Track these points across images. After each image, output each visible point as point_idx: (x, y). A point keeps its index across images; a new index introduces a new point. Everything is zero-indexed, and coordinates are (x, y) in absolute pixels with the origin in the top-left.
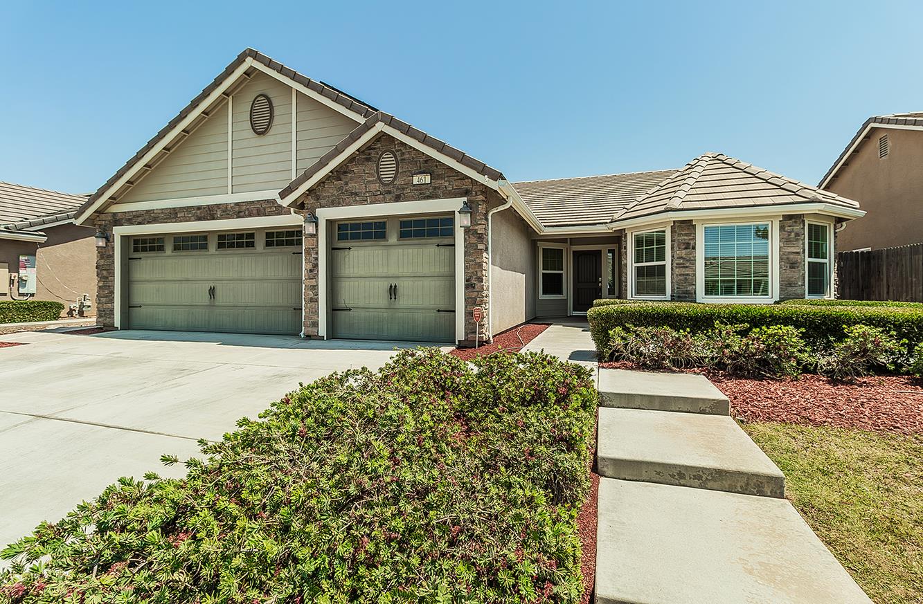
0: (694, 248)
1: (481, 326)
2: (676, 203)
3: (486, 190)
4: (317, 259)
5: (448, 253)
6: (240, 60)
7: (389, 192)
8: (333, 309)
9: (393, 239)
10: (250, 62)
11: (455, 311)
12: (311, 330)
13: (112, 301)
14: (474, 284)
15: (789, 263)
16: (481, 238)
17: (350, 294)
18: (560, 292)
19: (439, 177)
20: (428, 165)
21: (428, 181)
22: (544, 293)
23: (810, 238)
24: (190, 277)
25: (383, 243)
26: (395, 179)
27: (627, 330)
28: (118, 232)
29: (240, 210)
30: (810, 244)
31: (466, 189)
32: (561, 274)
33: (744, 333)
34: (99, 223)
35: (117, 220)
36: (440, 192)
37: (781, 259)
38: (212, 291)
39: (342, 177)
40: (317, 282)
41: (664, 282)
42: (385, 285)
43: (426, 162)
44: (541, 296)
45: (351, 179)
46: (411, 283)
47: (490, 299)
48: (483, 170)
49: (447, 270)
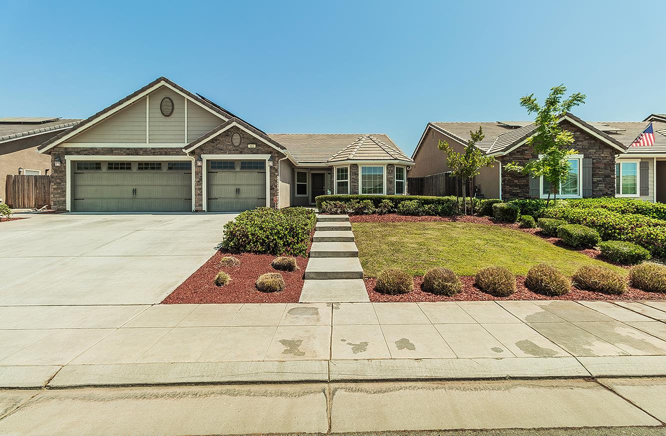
0: (358, 175)
1: (277, 204)
2: (351, 157)
3: (278, 152)
4: (202, 177)
5: (262, 176)
6: (158, 81)
7: (237, 150)
8: (209, 199)
9: (238, 169)
10: (163, 83)
11: (266, 199)
12: (198, 208)
13: (65, 196)
14: (274, 188)
15: (390, 182)
16: (277, 170)
17: (217, 192)
18: (306, 194)
19: (259, 146)
20: (254, 141)
21: (255, 147)
22: (298, 194)
23: (396, 172)
24: (119, 183)
25: (234, 171)
26: (240, 145)
27: (327, 203)
28: (69, 159)
29: (154, 151)
30: (397, 174)
31: (270, 151)
32: (306, 185)
33: (359, 202)
34: (54, 152)
35: (68, 152)
36: (259, 152)
37: (387, 180)
38: (135, 191)
39: (215, 142)
40: (202, 186)
41: (348, 188)
42: (234, 188)
43: (254, 139)
44: (297, 195)
45: (219, 143)
46: (246, 188)
47: (279, 194)
48: (278, 145)
49: (261, 182)
